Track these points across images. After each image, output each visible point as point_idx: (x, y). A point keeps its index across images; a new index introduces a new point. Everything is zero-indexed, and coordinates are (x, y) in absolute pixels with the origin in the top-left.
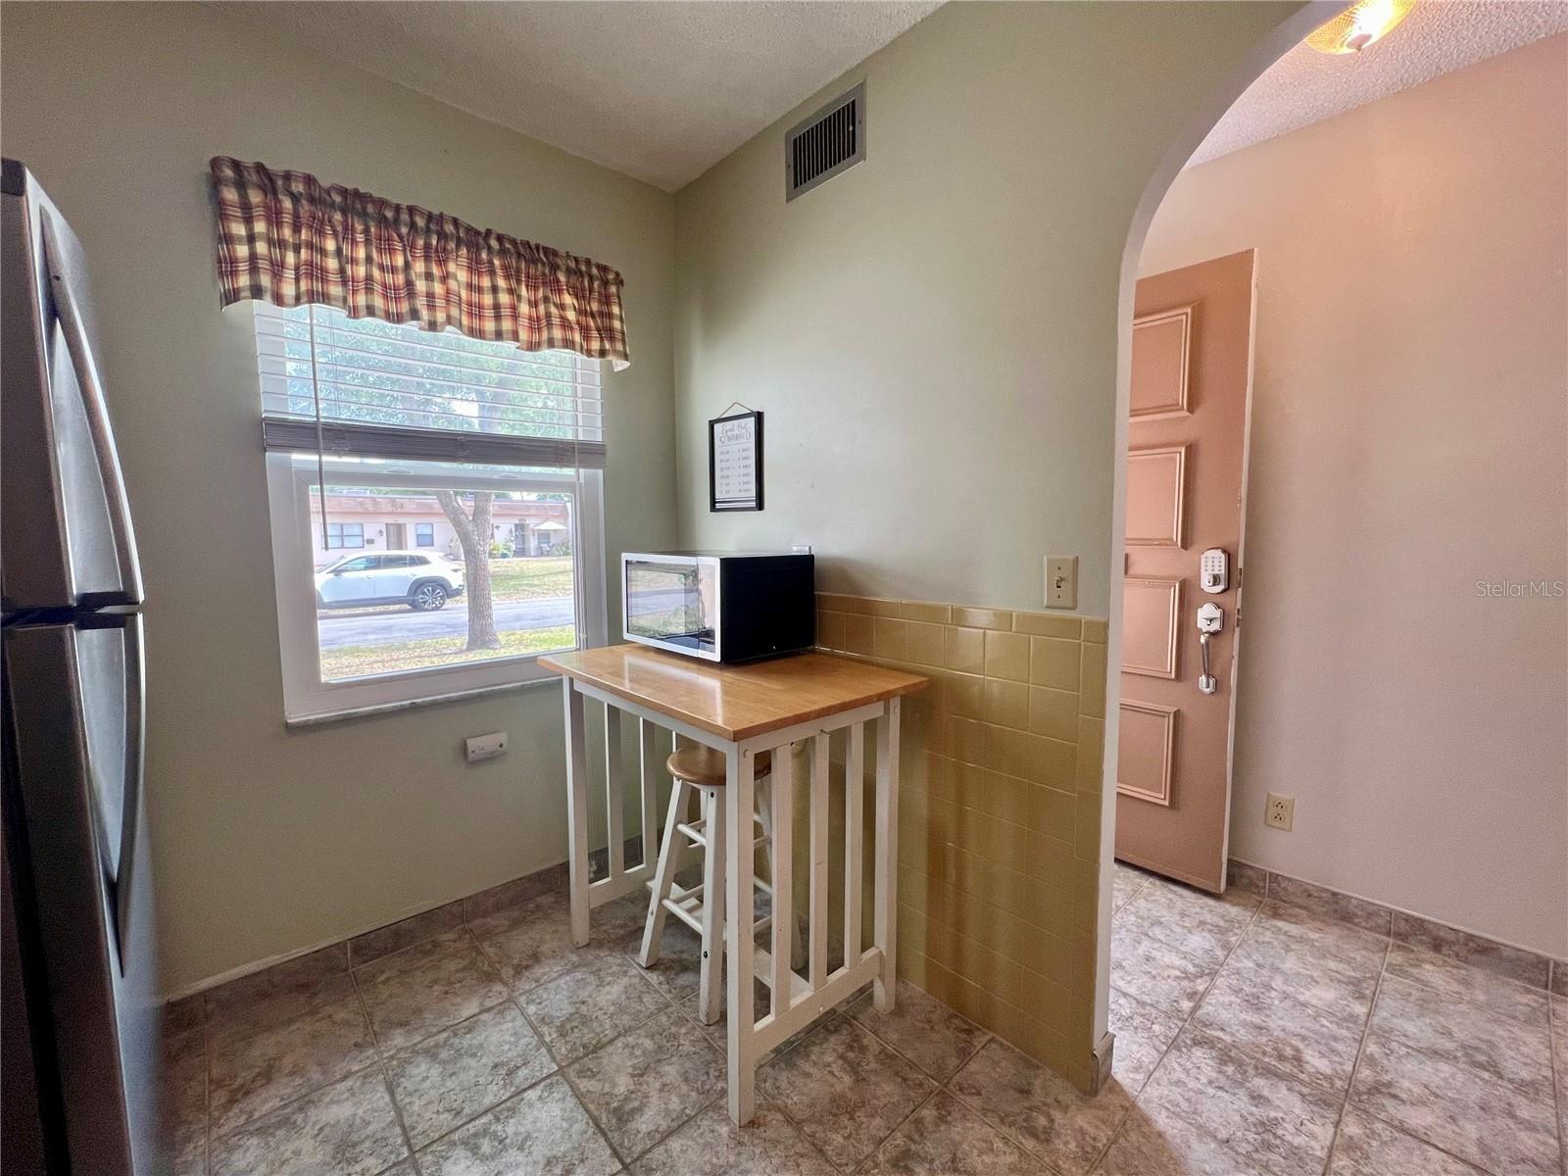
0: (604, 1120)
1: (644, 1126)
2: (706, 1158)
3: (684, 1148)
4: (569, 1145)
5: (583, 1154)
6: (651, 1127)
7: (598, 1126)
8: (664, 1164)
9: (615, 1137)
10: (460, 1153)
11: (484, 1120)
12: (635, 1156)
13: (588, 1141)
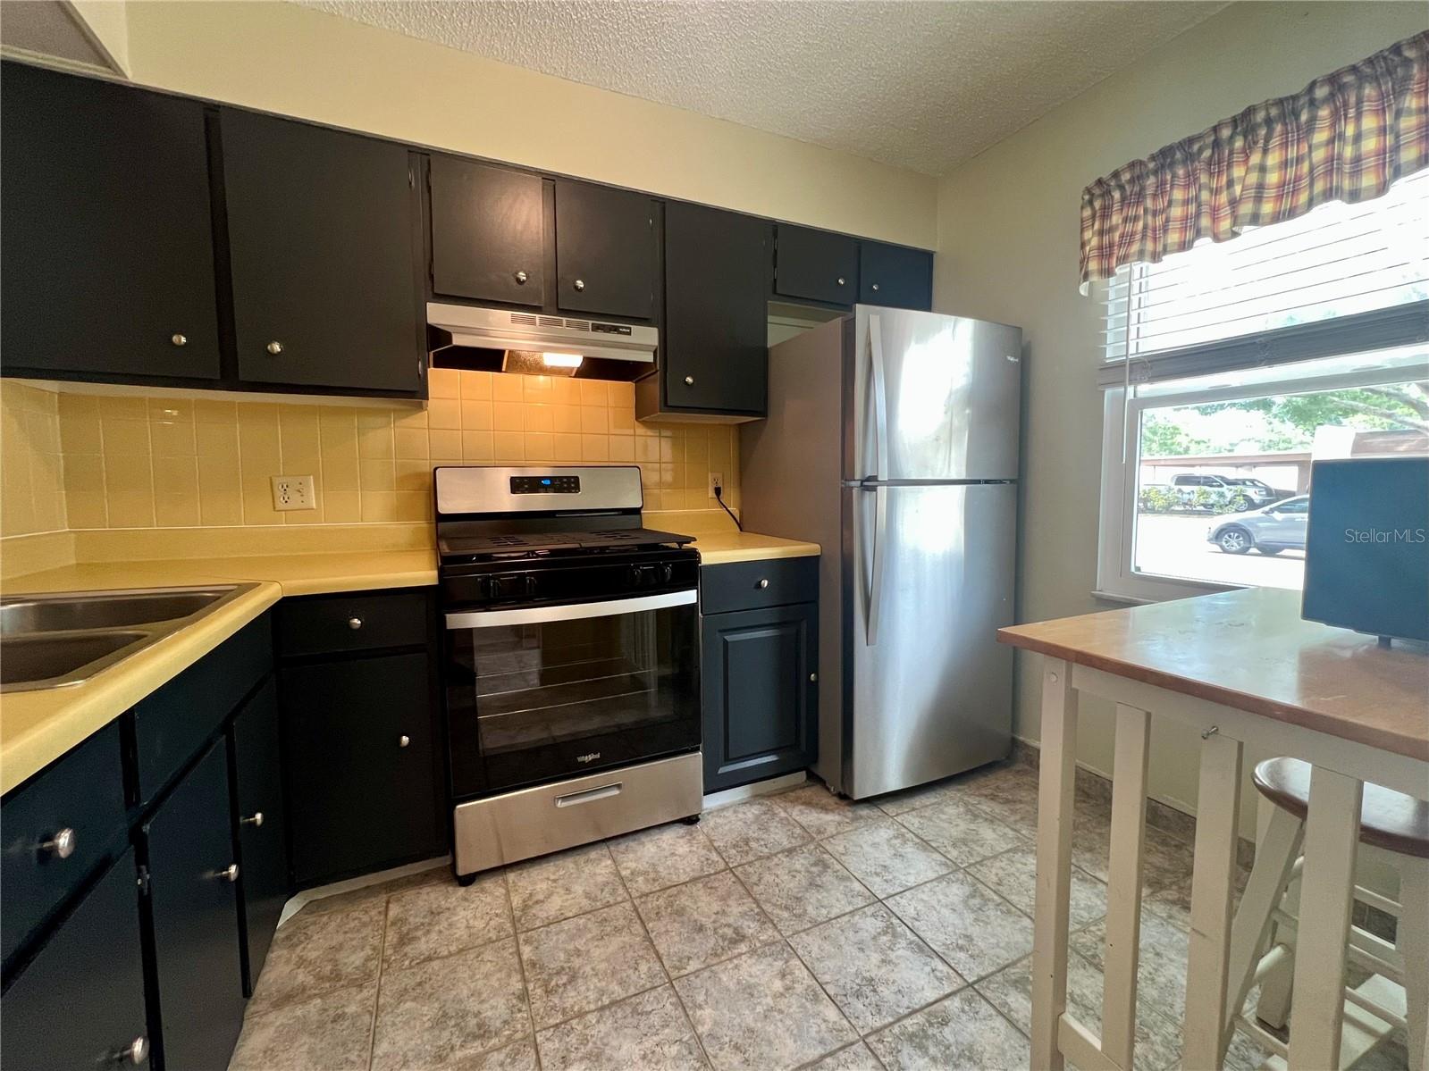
0: (1013, 971)
1: (1013, 1000)
2: (987, 1047)
3: (996, 1030)
4: (983, 948)
5: (978, 956)
6: (1013, 1006)
7: (1007, 966)
8: (977, 1013)
9: (999, 977)
10: (967, 890)
11: (996, 897)
12: (982, 992)
13: (990, 959)
